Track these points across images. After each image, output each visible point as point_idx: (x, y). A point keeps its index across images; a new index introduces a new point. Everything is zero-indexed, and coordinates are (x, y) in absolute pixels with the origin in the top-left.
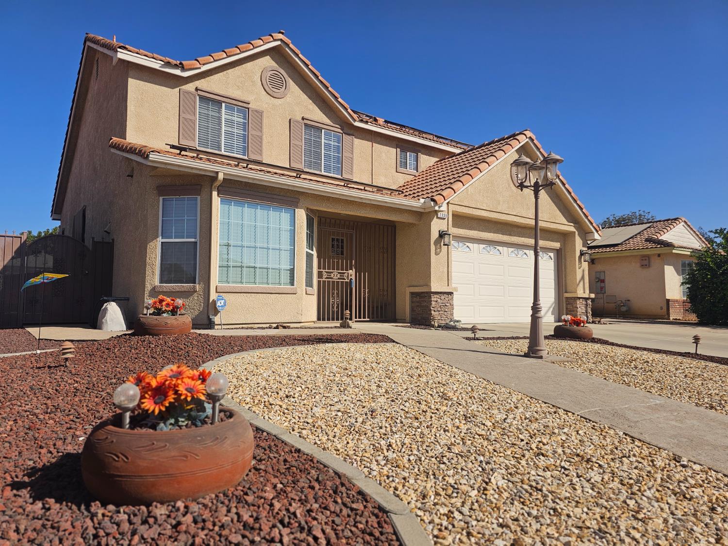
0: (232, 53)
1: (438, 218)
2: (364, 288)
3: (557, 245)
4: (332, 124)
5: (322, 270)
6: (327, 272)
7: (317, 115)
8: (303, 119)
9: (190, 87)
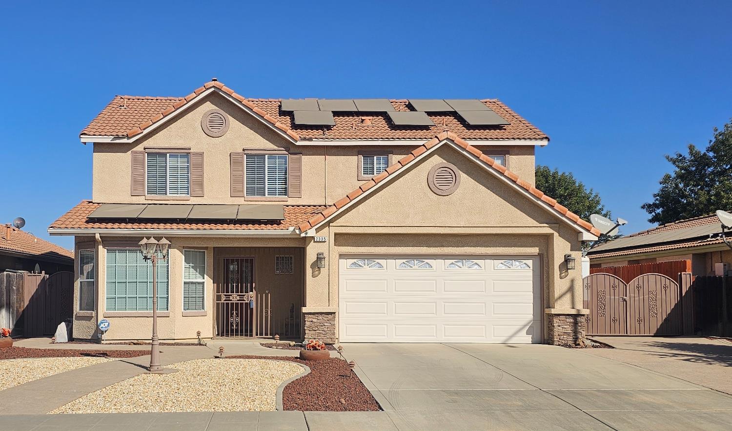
0: (168, 113)
1: (314, 242)
2: (267, 307)
3: (535, 250)
4: (276, 148)
5: (220, 294)
6: (225, 295)
7: (259, 143)
8: (244, 150)
9: (140, 148)
